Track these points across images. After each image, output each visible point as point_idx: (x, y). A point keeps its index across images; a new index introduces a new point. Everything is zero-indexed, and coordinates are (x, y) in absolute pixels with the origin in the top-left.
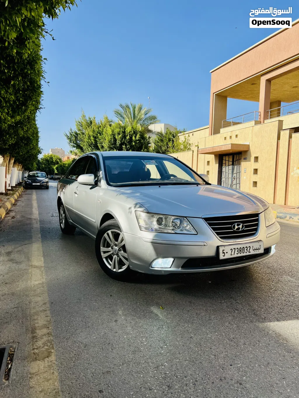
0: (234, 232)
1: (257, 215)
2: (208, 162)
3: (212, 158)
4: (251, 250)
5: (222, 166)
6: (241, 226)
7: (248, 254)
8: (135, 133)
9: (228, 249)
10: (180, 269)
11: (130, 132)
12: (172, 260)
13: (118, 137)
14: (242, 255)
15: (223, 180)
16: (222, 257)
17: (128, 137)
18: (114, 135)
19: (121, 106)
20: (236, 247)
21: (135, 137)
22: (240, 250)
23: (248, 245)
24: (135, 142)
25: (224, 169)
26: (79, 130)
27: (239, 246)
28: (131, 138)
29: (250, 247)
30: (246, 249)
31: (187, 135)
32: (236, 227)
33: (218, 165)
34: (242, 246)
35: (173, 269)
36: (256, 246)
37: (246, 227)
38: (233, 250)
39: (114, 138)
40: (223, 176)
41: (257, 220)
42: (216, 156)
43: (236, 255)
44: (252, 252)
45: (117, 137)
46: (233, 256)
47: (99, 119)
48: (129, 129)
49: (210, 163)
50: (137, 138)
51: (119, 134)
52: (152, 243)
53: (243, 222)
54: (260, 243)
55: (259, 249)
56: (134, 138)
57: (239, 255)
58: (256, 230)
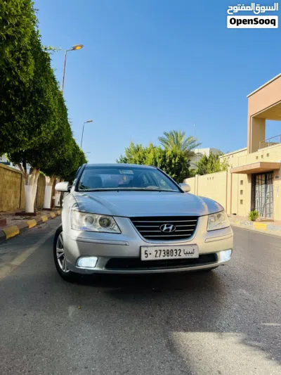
0: (162, 233)
1: (197, 218)
2: (242, 181)
3: (245, 177)
4: (182, 254)
5: (255, 185)
6: (171, 228)
7: (178, 257)
8: (175, 156)
9: (152, 250)
10: (103, 269)
11: (170, 156)
12: (95, 259)
13: (159, 161)
14: (170, 257)
15: (257, 199)
16: (143, 258)
17: (168, 161)
18: (155, 159)
19: (165, 134)
20: (162, 248)
21: (175, 160)
22: (168, 253)
23: (178, 248)
24: (174, 165)
25: (257, 189)
26: (129, 156)
27: (166, 248)
28: (171, 161)
29: (180, 250)
30: (174, 252)
31: (227, 157)
32: (165, 228)
33: (250, 184)
34: (170, 248)
35: (97, 269)
36: (189, 249)
37: (178, 228)
38: (159, 252)
39: (155, 161)
40: (256, 196)
41: (196, 223)
42: (248, 175)
43: (162, 258)
44: (183, 256)
45: (157, 160)
46: (158, 258)
47: (145, 146)
48: (168, 154)
49: (244, 182)
50: (176, 161)
51: (160, 158)
52: (77, 241)
53: (174, 224)
54: (194, 247)
55: (192, 253)
56: (173, 161)
57: (166, 258)
58: (192, 233)
